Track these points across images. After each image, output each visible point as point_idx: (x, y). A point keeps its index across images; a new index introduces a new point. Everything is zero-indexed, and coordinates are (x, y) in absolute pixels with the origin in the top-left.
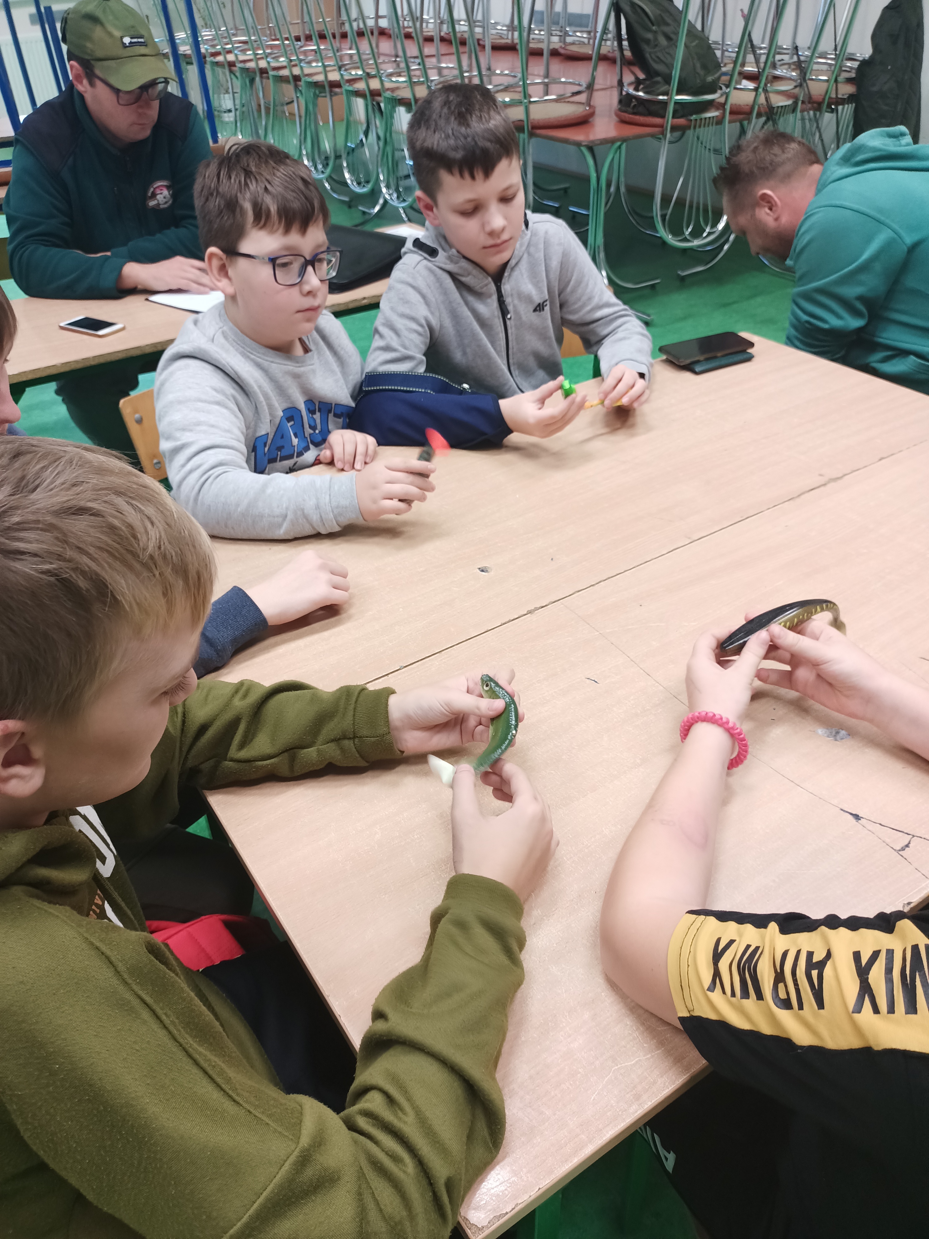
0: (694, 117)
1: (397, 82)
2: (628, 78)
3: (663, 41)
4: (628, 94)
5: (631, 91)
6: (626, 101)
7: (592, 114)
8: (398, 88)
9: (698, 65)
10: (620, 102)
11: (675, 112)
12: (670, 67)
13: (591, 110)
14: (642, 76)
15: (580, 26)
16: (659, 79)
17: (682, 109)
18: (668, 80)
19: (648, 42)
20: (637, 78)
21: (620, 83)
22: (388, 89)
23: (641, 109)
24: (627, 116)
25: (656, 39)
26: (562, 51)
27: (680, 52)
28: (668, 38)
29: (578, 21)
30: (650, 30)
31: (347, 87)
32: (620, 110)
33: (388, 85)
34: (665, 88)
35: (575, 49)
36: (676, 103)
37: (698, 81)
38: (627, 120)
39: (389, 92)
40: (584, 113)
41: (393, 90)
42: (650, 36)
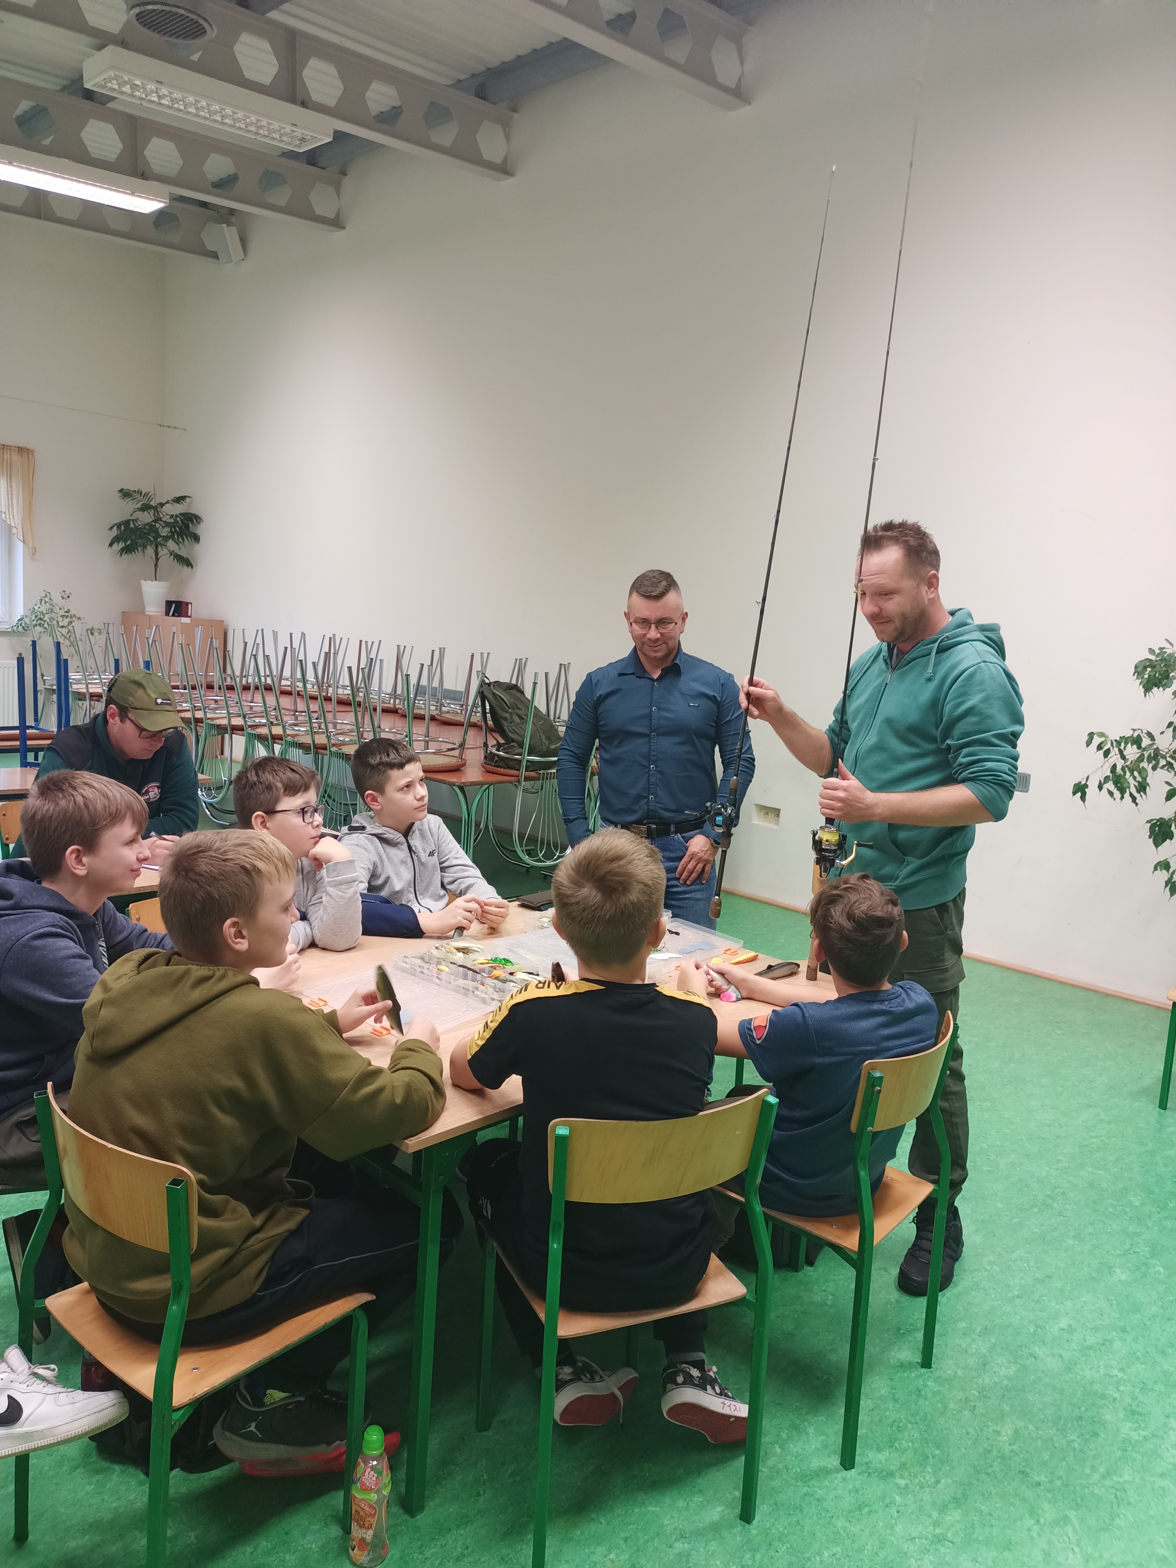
0: (542, 772)
1: (299, 730)
2: (491, 742)
3: (517, 720)
4: (491, 753)
5: (494, 751)
6: (489, 758)
7: (464, 765)
8: (297, 735)
9: (543, 737)
10: (485, 757)
11: (527, 767)
12: (523, 737)
13: (463, 762)
14: (502, 741)
15: (454, 699)
16: (514, 744)
17: (531, 766)
18: (521, 745)
19: (506, 719)
20: (498, 742)
21: (486, 745)
22: (289, 735)
23: (501, 763)
24: (491, 768)
25: (512, 718)
26: (438, 717)
27: (530, 727)
28: (521, 718)
29: (453, 695)
30: (507, 712)
31: (249, 730)
32: (485, 763)
33: (288, 732)
34: (519, 750)
35: (449, 716)
36: (527, 761)
37: (544, 747)
38: (492, 771)
39: (289, 737)
40: (457, 764)
41: (293, 736)
42: (507, 715)
